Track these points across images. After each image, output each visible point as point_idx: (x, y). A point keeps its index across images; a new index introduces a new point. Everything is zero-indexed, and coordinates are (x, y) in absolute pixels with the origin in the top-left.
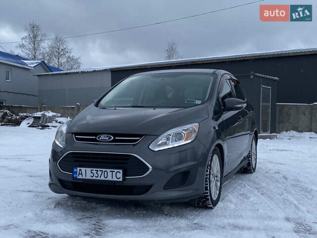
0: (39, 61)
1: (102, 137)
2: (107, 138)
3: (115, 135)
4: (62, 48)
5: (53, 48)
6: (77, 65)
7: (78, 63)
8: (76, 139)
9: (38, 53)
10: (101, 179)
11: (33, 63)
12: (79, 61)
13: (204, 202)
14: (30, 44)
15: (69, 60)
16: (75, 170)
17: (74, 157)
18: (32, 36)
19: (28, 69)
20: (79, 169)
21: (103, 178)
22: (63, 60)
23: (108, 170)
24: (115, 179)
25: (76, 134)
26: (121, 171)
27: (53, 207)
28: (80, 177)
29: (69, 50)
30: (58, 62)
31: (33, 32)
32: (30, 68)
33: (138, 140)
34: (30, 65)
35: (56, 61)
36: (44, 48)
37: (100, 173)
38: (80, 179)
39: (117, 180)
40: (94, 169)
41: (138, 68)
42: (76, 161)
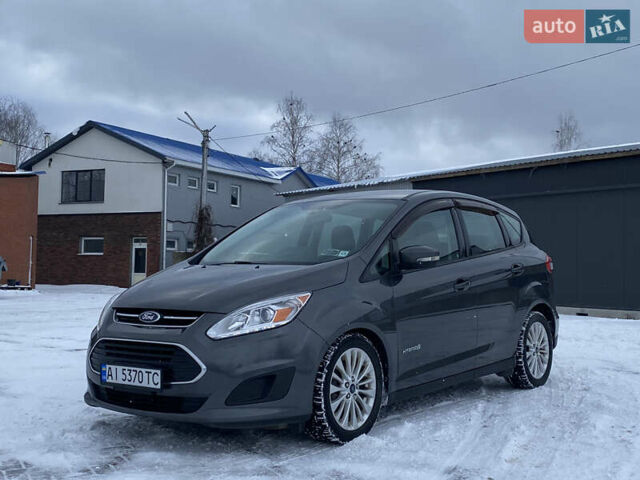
0: (292, 168)
1: (147, 316)
2: (151, 318)
3: (163, 312)
4: (345, 139)
5: (328, 139)
6: (373, 171)
7: (374, 167)
8: (117, 317)
9: (300, 151)
10: (135, 384)
11: (280, 173)
12: (377, 162)
13: (321, 432)
14: (285, 135)
15: (358, 161)
16: (104, 369)
17: (107, 348)
18: (288, 121)
19: (270, 184)
20: (108, 366)
21: (137, 383)
22: (348, 162)
23: (144, 370)
24: (152, 385)
25: (119, 310)
26: (159, 372)
27: (88, 428)
28: (109, 380)
29: (358, 143)
30: (338, 167)
31: (291, 114)
32: (274, 181)
33: (194, 320)
34: (275, 177)
35: (335, 165)
36: (311, 143)
37: (133, 374)
38: (110, 384)
39: (155, 387)
40: (127, 368)
41: (464, 174)
42: (108, 354)
